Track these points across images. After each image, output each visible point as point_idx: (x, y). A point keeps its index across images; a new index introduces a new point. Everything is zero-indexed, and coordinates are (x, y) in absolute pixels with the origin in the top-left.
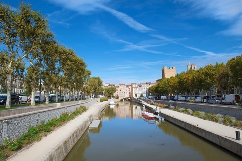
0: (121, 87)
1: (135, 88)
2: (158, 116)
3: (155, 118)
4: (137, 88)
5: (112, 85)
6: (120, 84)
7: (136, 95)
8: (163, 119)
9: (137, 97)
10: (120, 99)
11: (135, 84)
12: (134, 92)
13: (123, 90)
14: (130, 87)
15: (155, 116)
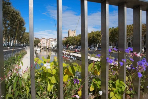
0: (43, 40)
1: (52, 41)
2: (72, 57)
3: (70, 58)
4: (53, 41)
5: (37, 38)
6: (42, 38)
7: (52, 46)
8: (75, 58)
9: (53, 47)
10: (42, 48)
11: (52, 39)
12: (51, 44)
13: (44, 42)
14: (49, 40)
15: (70, 57)
